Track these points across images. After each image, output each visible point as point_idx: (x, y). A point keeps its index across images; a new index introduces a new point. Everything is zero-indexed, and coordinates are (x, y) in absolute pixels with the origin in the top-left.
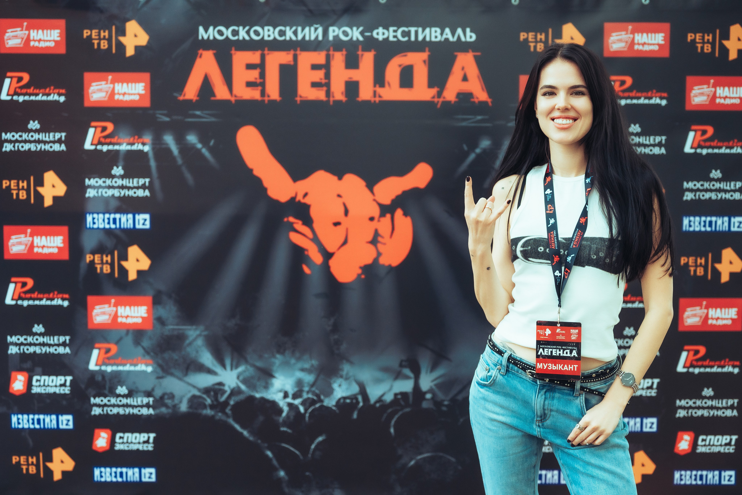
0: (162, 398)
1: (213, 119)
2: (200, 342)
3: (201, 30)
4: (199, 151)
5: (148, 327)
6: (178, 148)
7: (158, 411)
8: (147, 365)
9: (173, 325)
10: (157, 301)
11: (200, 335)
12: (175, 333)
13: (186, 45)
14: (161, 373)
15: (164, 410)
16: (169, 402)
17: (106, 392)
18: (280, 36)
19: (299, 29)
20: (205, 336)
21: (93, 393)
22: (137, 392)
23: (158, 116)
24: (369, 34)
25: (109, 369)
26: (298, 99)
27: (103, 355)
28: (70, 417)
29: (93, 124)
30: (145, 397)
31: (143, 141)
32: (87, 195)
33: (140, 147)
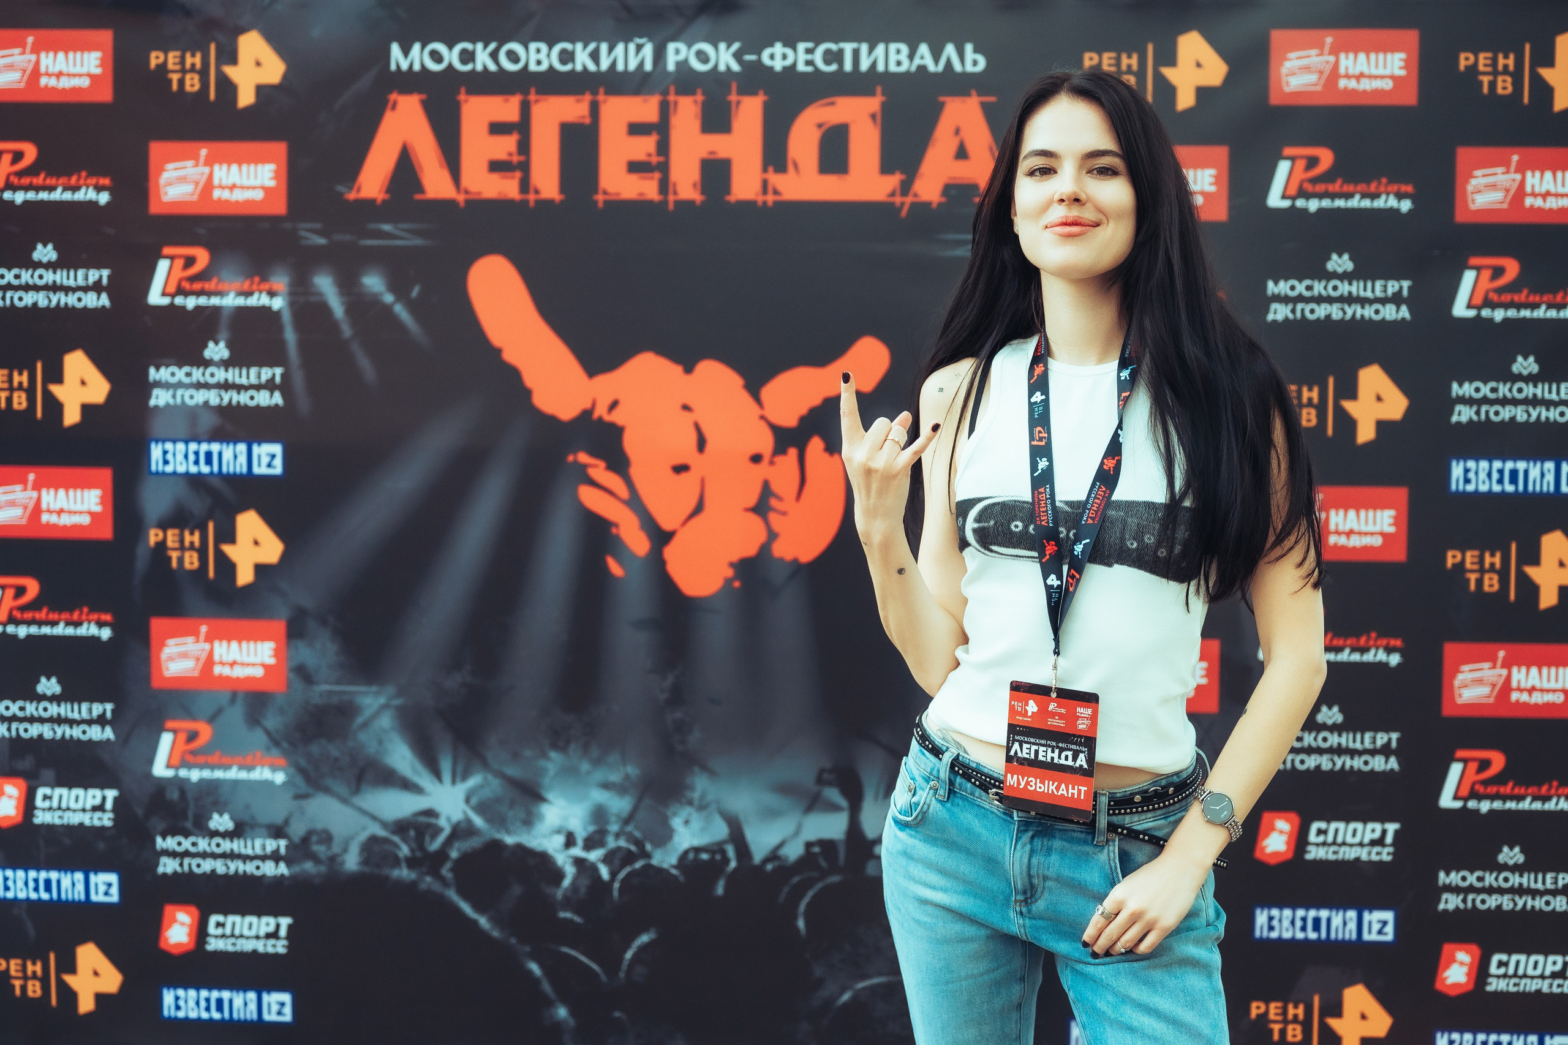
0: (306, 839)
1: (418, 242)
2: (386, 721)
4: (387, 309)
5: (277, 686)
6: (343, 303)
7: (296, 868)
8: (274, 769)
9: (331, 684)
10: (295, 631)
11: (385, 707)
12: (335, 700)
13: (363, 84)
14: (302, 786)
15: (309, 865)
16: (320, 848)
17: (189, 825)
18: (563, 61)
19: (604, 47)
20: (399, 709)
21: (161, 826)
22: (252, 826)
23: (302, 233)
24: (753, 57)
25: (195, 775)
26: (600, 198)
27: (181, 746)
28: (113, 878)
29: (167, 251)
30: (270, 836)
31: (270, 287)
32: (152, 402)
33: (265, 300)
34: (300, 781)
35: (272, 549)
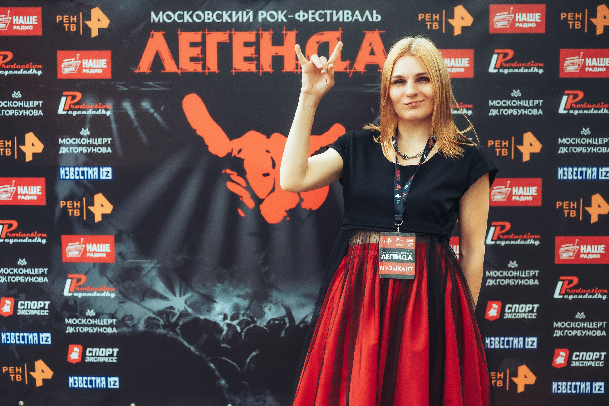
0: (123, 319)
1: (163, 89)
2: (154, 273)
3: (153, 14)
4: (152, 115)
5: (111, 261)
6: (134, 113)
7: (120, 330)
8: (111, 292)
9: (132, 259)
10: (118, 239)
11: (153, 268)
12: (134, 265)
13: (140, 28)
14: (122, 299)
15: (125, 329)
16: (129, 322)
17: (78, 314)
18: (218, 19)
19: (234, 13)
20: (158, 268)
21: (67, 315)
22: (103, 314)
23: (118, 86)
24: (292, 16)
25: (80, 295)
26: (233, 71)
27: (74, 284)
28: (49, 335)
29: (65, 93)
30: (109, 318)
31: (106, 107)
32: (60, 152)
33: (104, 112)
34: (121, 296)
35: (108, 208)
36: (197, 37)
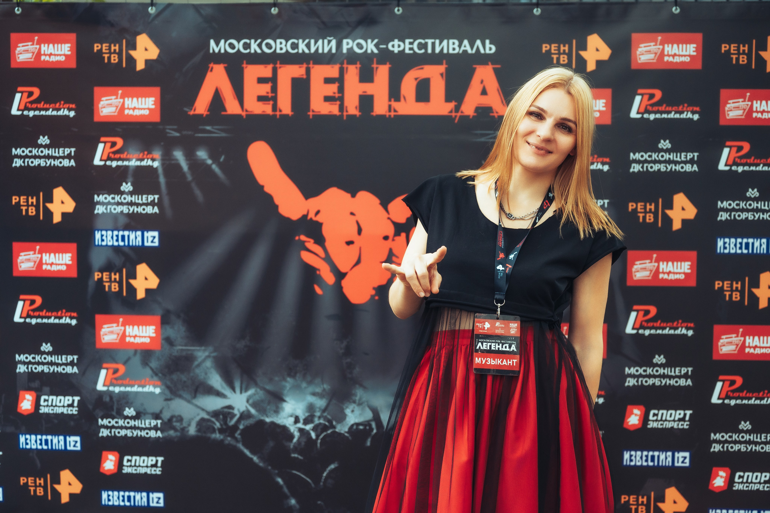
0: (170, 420)
1: (223, 135)
2: (208, 363)
3: (212, 43)
4: (209, 167)
5: (156, 347)
6: (187, 164)
7: (166, 434)
8: (155, 387)
9: (182, 346)
10: (165, 321)
11: (208, 357)
12: (184, 354)
13: (197, 59)
14: (169, 395)
15: (172, 433)
16: (177, 425)
17: (114, 413)
18: (293, 48)
19: (313, 41)
20: (214, 357)
21: (101, 414)
22: (145, 414)
23: (168, 131)
24: (384, 46)
25: (117, 390)
26: (311, 113)
27: (110, 376)
28: (78, 439)
29: (103, 139)
30: (153, 419)
31: (153, 157)
32: (96, 212)
33: (150, 163)
34: (167, 392)
35: (154, 282)
36: (266, 71)
